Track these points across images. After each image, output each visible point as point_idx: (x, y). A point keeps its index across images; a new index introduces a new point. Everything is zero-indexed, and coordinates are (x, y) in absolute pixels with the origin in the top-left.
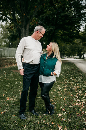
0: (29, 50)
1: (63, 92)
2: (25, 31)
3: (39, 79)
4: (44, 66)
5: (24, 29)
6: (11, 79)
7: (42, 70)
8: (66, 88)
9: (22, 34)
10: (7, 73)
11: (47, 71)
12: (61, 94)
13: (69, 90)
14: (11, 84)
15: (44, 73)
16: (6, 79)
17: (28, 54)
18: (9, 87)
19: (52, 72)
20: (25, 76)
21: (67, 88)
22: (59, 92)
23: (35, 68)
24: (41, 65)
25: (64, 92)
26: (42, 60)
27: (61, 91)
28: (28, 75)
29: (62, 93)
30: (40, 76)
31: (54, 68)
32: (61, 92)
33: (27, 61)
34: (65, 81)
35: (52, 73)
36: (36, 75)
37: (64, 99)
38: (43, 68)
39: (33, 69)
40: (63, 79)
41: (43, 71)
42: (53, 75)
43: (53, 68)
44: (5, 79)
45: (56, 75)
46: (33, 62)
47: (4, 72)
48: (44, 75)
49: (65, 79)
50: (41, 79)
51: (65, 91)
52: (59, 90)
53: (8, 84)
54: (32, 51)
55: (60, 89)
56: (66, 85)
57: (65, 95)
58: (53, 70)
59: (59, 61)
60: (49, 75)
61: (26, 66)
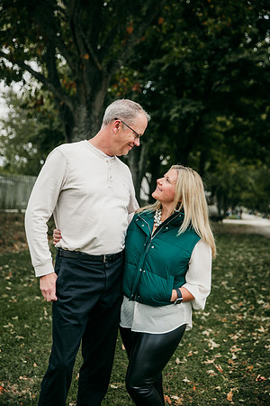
0: (82, 196)
1: (225, 362)
2: (88, 116)
3: (123, 317)
4: (141, 263)
5: (84, 109)
6: (26, 299)
7: (133, 278)
8: (239, 342)
9: (76, 129)
10: (14, 274)
11: (154, 283)
12: (216, 371)
13: (249, 355)
14: (23, 318)
15: (144, 292)
16: (6, 300)
17: (76, 213)
18: (14, 335)
19: (176, 288)
20: (61, 306)
21: (244, 341)
22: (209, 362)
23: (105, 269)
24: (131, 257)
25: (230, 361)
26: (136, 236)
27: (219, 355)
28: (76, 299)
29: (220, 368)
30: (127, 304)
31: (182, 271)
32: (219, 361)
33: (70, 243)
34: (237, 311)
35: (174, 293)
36: (106, 299)
37: (230, 395)
38: (137, 269)
39: (96, 276)
40: (230, 302)
41: (136, 282)
42: (179, 302)
43: (180, 271)
44: (5, 296)
45: (190, 300)
46: (95, 247)
47: (5, 269)
48: (142, 301)
49: (236, 302)
50: (130, 316)
51: (234, 357)
52: (211, 353)
53: (10, 318)
54: (91, 201)
55: (215, 345)
56: (238, 329)
57: (231, 377)
58: (180, 279)
59: (206, 241)
60: (161, 300)
61: (68, 263)
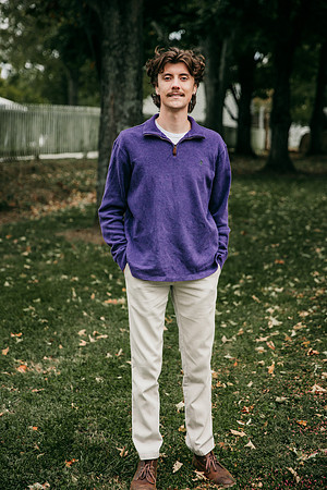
1: (281, 339)
18: (37, 318)
22: (262, 339)
25: (287, 338)
37: (271, 368)
40: (317, 274)
44: (23, 276)
51: (294, 334)
52: (267, 331)
57: (282, 353)
